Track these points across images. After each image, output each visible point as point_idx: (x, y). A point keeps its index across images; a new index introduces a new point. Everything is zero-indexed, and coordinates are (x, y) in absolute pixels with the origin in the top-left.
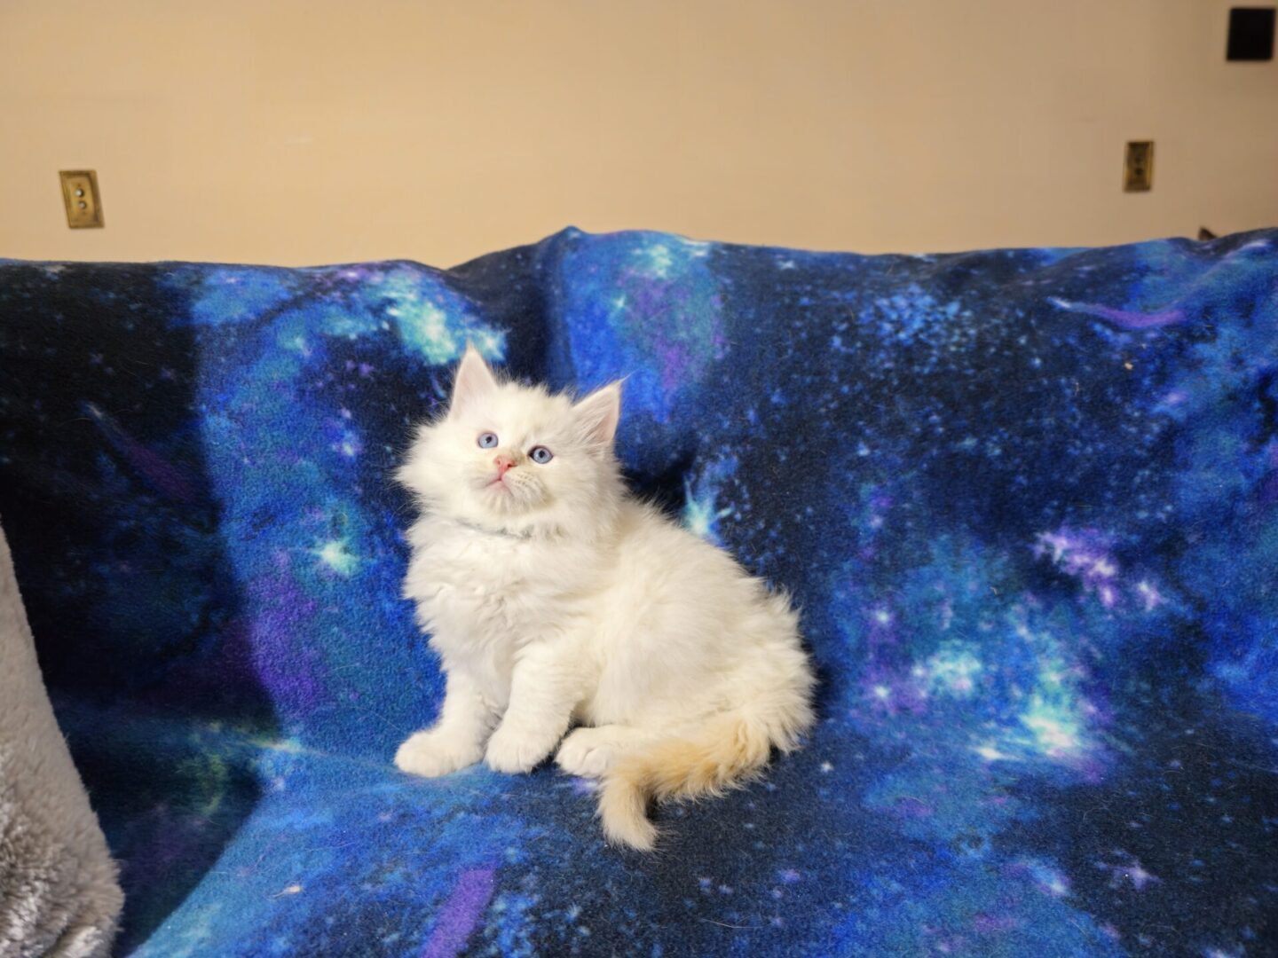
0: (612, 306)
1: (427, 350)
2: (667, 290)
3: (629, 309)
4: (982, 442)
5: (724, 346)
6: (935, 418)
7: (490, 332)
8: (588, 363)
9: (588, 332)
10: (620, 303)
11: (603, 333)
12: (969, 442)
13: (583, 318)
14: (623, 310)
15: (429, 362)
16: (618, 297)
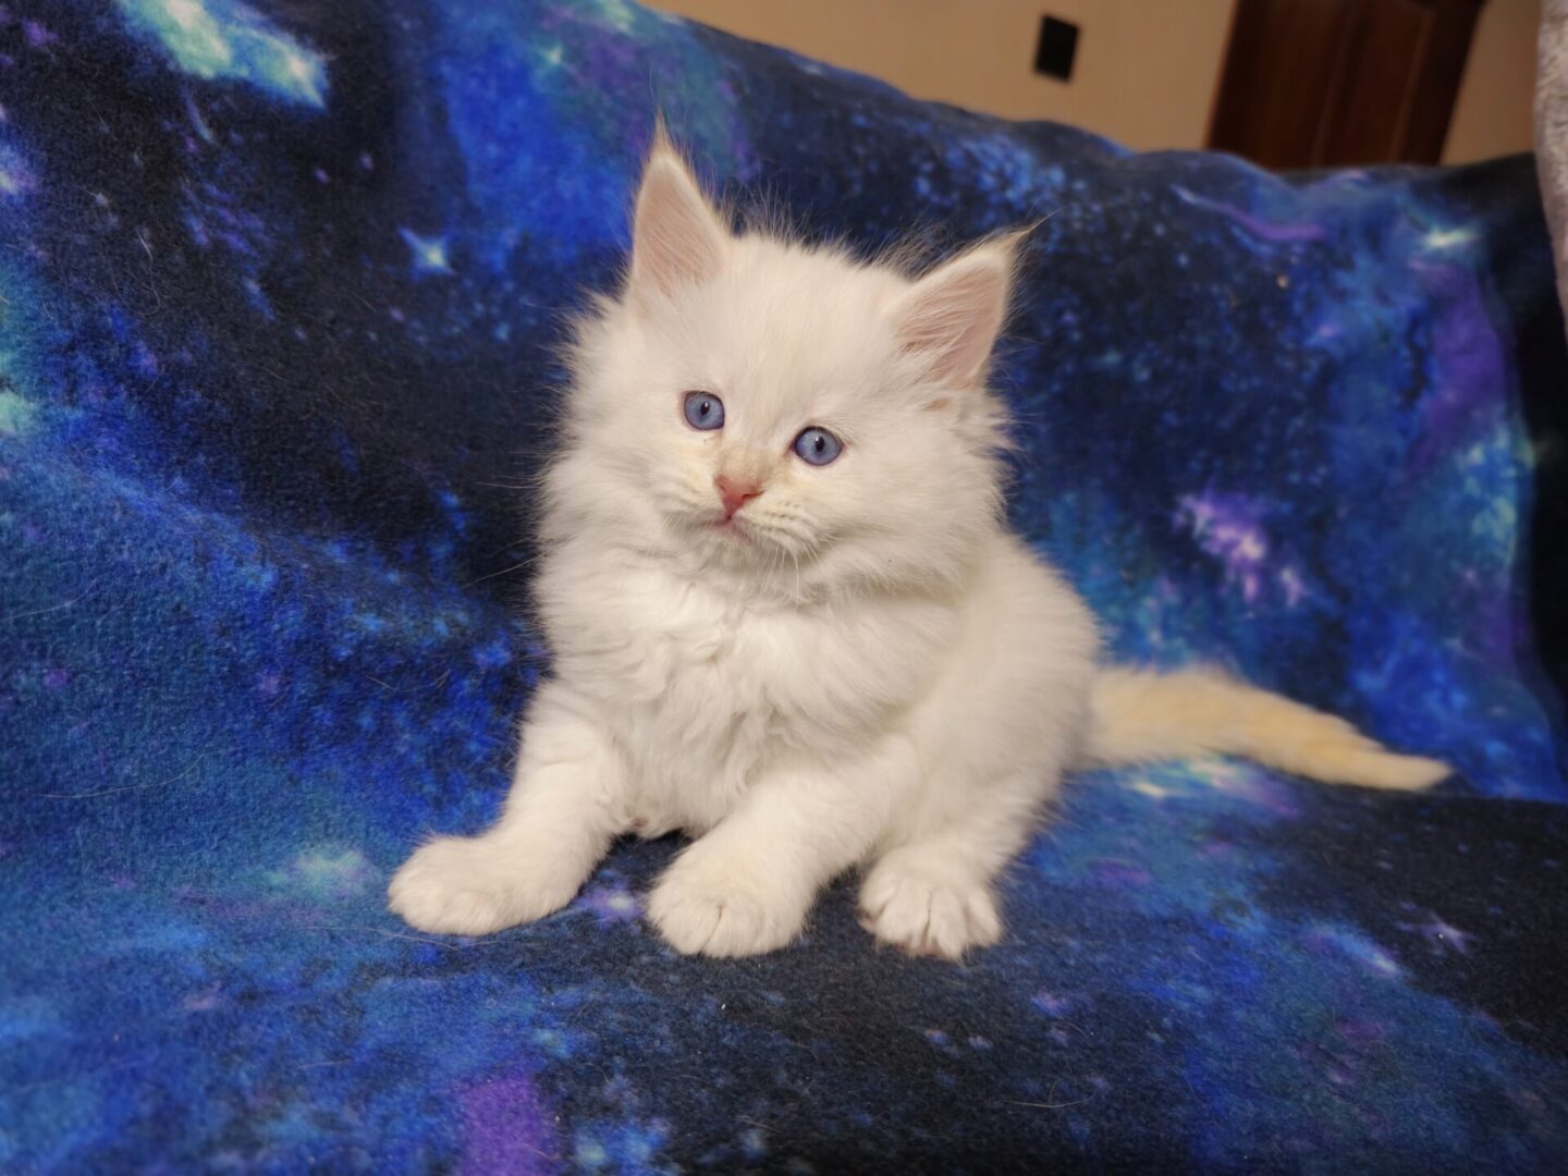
0: (540, 60)
1: (172, 41)
2: (640, 53)
3: (572, 70)
4: (1127, 360)
5: (750, 159)
6: (1069, 318)
7: (297, 49)
8: (493, 150)
9: (492, 94)
10: (554, 57)
11: (521, 103)
12: (1112, 358)
13: (480, 68)
14: (560, 71)
15: (178, 66)
16: (550, 46)
